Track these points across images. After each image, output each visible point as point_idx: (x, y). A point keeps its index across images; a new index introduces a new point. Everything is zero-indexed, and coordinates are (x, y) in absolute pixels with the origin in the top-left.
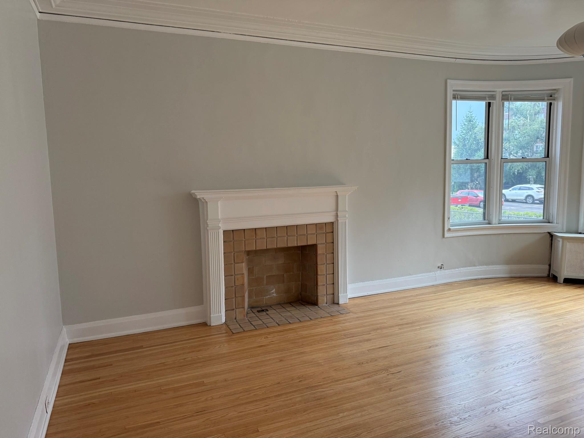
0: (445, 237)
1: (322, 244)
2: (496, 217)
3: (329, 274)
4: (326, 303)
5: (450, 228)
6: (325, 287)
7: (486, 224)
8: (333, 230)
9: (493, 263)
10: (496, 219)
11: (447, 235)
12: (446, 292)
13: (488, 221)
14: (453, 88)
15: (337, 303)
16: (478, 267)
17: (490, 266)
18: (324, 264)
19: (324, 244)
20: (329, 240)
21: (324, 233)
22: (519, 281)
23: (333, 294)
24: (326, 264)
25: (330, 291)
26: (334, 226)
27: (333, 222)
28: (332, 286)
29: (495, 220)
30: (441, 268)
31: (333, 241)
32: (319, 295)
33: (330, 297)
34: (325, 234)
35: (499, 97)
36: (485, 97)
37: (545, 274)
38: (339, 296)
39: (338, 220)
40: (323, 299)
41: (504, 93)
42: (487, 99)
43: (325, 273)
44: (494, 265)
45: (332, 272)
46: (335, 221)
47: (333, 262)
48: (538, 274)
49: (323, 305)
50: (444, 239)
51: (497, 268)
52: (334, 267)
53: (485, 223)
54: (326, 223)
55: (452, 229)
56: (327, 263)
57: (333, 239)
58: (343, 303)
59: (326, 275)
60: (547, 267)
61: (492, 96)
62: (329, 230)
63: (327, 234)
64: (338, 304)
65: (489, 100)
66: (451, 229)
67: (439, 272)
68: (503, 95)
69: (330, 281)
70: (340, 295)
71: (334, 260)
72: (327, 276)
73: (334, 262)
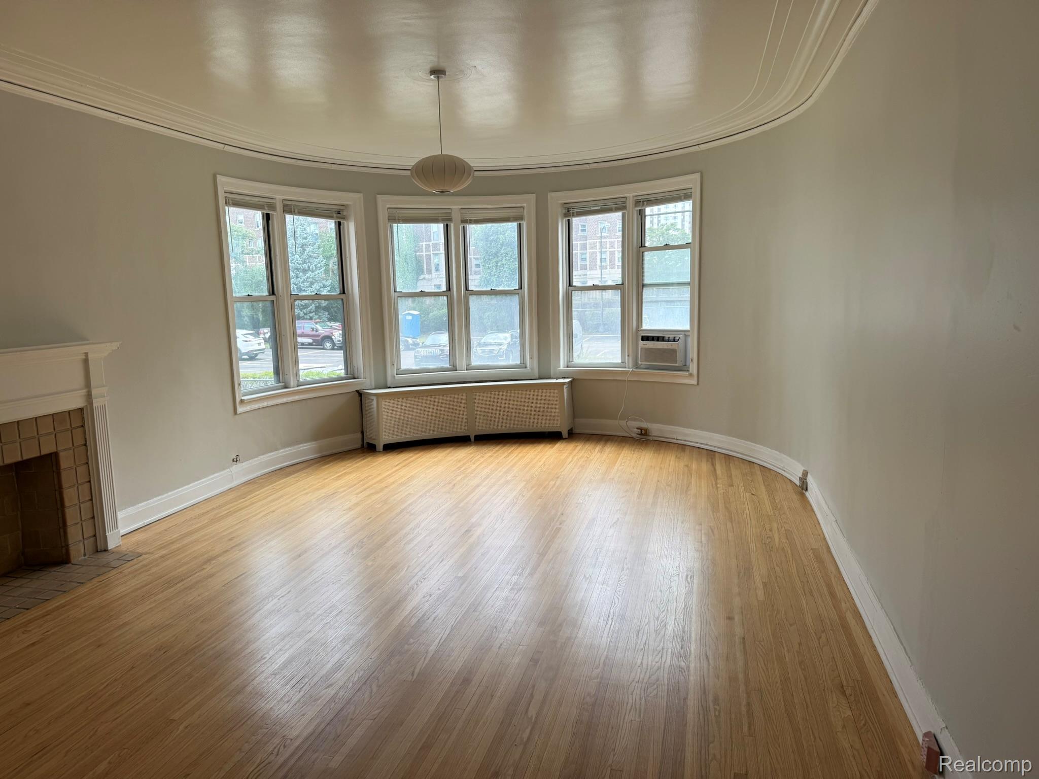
0: (238, 413)
1: (65, 450)
2: (294, 377)
3: (83, 502)
4: (85, 555)
5: (243, 398)
6: (79, 526)
7: (282, 389)
8: (84, 423)
9: (298, 442)
10: (293, 380)
11: (240, 410)
12: (257, 493)
13: (283, 384)
14: (225, 189)
15: (103, 550)
16: (281, 451)
17: (296, 447)
18: (75, 485)
19: (70, 449)
20: (79, 441)
21: (68, 430)
22: (336, 460)
23: (95, 536)
24: (76, 486)
25: (88, 533)
26: (85, 416)
27: (83, 409)
28: (91, 521)
29: (292, 382)
30: (236, 462)
31: (86, 441)
32: (70, 543)
33: (89, 543)
34: (70, 432)
35: (279, 207)
36: (263, 206)
37: (359, 445)
38: (106, 537)
39: (91, 404)
40: (78, 547)
41: (285, 202)
42: (266, 208)
43: (77, 502)
44: (299, 444)
45: (88, 498)
46: (87, 406)
47: (88, 480)
48: (351, 447)
49: (80, 559)
50: (237, 417)
51: (305, 448)
52: (91, 488)
53: (280, 387)
54: (69, 412)
55: (246, 400)
56: (79, 482)
57: (85, 438)
58: (114, 547)
59: (78, 504)
60: (359, 435)
61: (271, 205)
62: (76, 423)
63: (73, 431)
64: (106, 550)
65: (268, 210)
66: (244, 400)
67: (236, 468)
68: (284, 206)
69: (86, 515)
70: (107, 534)
71: (90, 475)
72: (82, 505)
73: (90, 478)
